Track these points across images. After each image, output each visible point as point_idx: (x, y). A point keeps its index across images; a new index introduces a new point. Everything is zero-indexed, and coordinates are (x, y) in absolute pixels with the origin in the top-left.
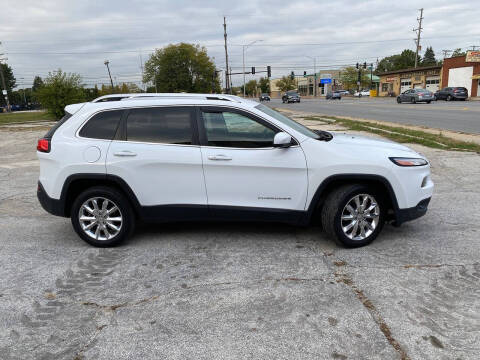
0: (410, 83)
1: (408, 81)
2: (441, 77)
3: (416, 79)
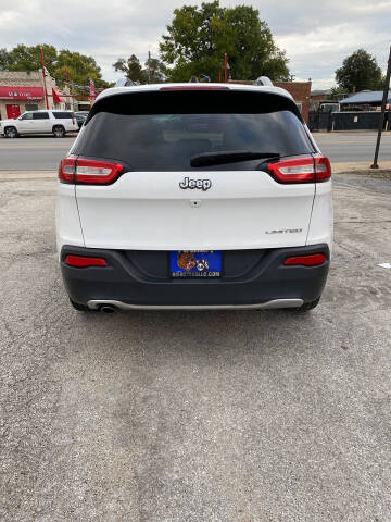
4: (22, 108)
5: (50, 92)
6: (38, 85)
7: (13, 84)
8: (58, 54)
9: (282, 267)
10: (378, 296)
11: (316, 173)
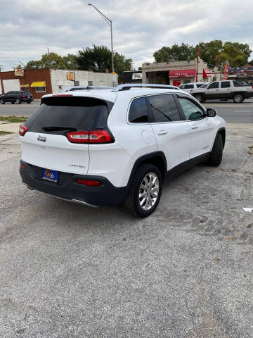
4: (182, 81)
5: (200, 71)
6: (193, 68)
7: (179, 69)
8: (223, 45)
9: (75, 183)
10: (201, 224)
11: (88, 140)
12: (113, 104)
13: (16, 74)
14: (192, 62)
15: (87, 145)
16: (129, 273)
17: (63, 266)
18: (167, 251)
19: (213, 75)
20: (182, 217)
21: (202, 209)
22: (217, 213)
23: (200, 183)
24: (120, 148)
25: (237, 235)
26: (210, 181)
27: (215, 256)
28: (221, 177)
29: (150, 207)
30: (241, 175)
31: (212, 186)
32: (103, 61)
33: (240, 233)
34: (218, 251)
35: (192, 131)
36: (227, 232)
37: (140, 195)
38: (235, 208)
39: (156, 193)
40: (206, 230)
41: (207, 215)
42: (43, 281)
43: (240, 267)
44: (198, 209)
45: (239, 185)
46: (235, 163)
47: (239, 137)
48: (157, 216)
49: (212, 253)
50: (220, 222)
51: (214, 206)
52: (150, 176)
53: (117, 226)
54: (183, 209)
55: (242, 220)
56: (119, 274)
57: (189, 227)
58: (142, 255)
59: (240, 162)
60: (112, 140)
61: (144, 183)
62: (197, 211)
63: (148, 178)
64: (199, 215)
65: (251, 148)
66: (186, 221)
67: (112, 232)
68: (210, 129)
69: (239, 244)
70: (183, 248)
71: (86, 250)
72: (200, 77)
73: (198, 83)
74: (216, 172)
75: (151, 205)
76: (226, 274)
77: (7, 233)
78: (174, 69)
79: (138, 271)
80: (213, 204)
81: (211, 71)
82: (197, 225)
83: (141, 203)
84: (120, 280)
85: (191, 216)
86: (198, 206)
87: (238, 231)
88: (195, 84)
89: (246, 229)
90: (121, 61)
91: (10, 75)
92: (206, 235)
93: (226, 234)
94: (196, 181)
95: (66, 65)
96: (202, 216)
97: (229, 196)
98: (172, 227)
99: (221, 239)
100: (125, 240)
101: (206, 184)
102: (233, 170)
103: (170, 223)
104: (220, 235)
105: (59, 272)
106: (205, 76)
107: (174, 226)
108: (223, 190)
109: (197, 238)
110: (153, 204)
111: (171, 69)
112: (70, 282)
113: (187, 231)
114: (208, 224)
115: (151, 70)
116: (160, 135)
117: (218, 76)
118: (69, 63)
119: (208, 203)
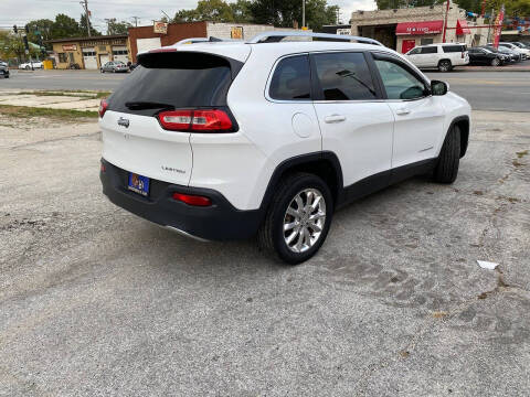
0: (94, 54)
1: (92, 50)
2: (128, 48)
3: (101, 49)
4: (418, 41)
7: (415, 20)
9: (171, 200)
10: (392, 284)
11: (191, 125)
12: (241, 65)
13: (156, 31)
14: (437, 9)
15: (187, 134)
16: (238, 361)
17: (135, 335)
18: (317, 327)
19: (474, 31)
20: (362, 269)
21: (402, 258)
22: (428, 266)
23: (410, 213)
24: (247, 141)
25: (456, 310)
26: (429, 209)
27: (402, 346)
28: (451, 203)
29: (307, 247)
30: (490, 201)
31: (431, 218)
32: (290, 10)
33: (463, 307)
34: (411, 337)
35: (398, 118)
36: (438, 302)
37: (286, 227)
38: (462, 260)
39: (319, 225)
40: (399, 297)
41: (407, 270)
42: (96, 357)
43: (446, 372)
44: (395, 256)
45: (481, 220)
46: (484, 180)
47: (503, 136)
48: (316, 264)
49: (398, 340)
50: (428, 284)
51: (425, 253)
52: (309, 194)
53: (244, 276)
54: (367, 255)
55: (472, 284)
56: (221, 360)
57: (369, 288)
58: (271, 330)
59: (493, 178)
60: (233, 128)
61: (295, 206)
62: (390, 261)
63: (304, 197)
64: (392, 267)
65: (520, 155)
66: (367, 276)
67: (233, 285)
68: (436, 118)
69: (456, 328)
70: (347, 324)
71: (181, 313)
72: (451, 34)
73: (445, 44)
74: (445, 194)
75: (309, 244)
76: (413, 382)
77: (69, 272)
78: (406, 21)
79: (256, 358)
80: (424, 250)
81: (472, 24)
82: (384, 287)
83: (288, 240)
84: (219, 372)
85: (377, 268)
86: (395, 251)
87: (459, 304)
88: (440, 46)
89: (476, 301)
90: (321, 10)
91: (147, 32)
92: (397, 305)
93: (434, 306)
94: (404, 207)
95: (234, 16)
96: (398, 271)
97: (457, 237)
98: (338, 286)
99: (421, 316)
100: (250, 300)
101: (421, 214)
102: (477, 193)
103: (337, 279)
104: (422, 308)
105: (126, 345)
106: (460, 32)
107: (342, 283)
108: (448, 226)
109: (378, 308)
110: (313, 242)
111: (400, 21)
112: (137, 365)
113: (364, 295)
114: (405, 286)
115: (366, 23)
116: (330, 122)
117: (485, 32)
118: (239, 13)
119: (415, 247)
